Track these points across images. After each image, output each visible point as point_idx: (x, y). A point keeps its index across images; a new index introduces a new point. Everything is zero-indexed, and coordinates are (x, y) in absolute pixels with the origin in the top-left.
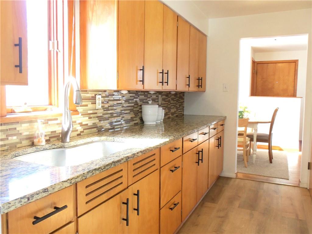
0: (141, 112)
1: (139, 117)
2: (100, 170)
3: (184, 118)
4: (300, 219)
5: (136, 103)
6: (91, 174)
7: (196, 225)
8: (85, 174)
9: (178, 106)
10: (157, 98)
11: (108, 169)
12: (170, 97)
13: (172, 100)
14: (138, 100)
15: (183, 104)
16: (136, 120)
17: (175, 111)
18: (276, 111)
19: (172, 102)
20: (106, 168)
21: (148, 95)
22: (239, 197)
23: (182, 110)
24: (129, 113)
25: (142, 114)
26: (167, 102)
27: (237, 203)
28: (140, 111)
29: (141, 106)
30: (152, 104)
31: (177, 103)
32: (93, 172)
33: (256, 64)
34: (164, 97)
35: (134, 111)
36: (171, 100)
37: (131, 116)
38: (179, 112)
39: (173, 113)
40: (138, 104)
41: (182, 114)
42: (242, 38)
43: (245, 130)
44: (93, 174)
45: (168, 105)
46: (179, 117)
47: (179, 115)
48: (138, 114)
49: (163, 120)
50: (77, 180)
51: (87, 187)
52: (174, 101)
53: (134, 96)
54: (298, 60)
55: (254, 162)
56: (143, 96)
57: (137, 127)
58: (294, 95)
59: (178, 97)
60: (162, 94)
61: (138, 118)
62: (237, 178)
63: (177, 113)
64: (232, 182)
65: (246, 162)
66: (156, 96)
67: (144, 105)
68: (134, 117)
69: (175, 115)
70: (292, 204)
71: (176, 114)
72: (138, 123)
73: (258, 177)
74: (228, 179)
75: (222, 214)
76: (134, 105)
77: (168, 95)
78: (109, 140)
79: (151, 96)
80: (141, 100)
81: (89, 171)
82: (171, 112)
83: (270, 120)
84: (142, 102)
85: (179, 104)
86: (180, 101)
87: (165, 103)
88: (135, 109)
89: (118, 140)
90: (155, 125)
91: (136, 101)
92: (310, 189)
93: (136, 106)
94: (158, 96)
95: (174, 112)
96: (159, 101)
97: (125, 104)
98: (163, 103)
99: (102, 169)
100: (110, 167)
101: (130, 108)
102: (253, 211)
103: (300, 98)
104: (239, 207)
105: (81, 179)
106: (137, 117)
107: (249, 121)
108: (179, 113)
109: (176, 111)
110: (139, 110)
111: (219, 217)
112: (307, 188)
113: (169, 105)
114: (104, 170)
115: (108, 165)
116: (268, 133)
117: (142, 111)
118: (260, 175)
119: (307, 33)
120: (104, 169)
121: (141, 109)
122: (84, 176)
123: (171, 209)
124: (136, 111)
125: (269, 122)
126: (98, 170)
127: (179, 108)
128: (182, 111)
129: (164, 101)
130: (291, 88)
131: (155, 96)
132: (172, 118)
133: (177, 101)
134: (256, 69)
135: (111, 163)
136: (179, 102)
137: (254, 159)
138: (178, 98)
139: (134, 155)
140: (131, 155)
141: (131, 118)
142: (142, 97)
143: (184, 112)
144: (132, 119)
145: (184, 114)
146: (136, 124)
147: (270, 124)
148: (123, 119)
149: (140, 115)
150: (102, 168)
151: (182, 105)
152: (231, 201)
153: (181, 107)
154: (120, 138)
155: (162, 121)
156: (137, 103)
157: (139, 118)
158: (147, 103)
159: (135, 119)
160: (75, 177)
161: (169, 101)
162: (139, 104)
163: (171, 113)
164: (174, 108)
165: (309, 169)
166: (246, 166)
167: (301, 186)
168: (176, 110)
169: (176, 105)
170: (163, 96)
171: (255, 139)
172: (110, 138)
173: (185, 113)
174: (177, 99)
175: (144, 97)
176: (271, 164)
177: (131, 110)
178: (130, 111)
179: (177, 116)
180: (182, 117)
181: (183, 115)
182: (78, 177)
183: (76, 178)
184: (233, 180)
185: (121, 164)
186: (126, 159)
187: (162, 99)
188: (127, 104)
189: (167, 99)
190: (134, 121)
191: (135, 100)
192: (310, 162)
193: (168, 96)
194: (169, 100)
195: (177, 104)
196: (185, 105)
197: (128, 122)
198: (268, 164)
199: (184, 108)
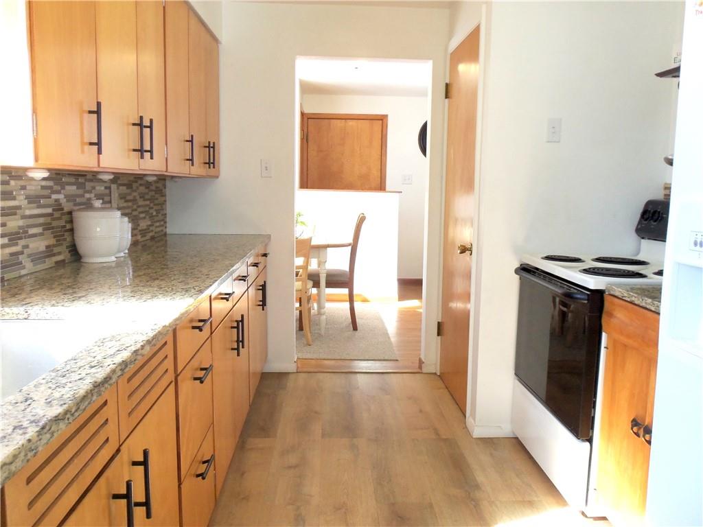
0: (72, 230)
1: (66, 244)
2: (68, 419)
3: (166, 241)
4: (444, 437)
5: (58, 207)
6: (48, 436)
7: (243, 499)
8: (34, 441)
9: (154, 214)
10: (107, 191)
11: (85, 409)
12: (135, 191)
13: (140, 197)
14: (61, 197)
15: (164, 206)
16: (59, 253)
17: (147, 226)
18: (362, 220)
19: (141, 203)
20: (81, 408)
21: (87, 183)
22: (316, 412)
23: (162, 223)
24: (41, 234)
25: (75, 235)
26: (130, 204)
27: (317, 428)
28: (68, 226)
29: (70, 213)
30: (102, 209)
31: (152, 205)
32: (53, 429)
33: (306, 119)
34: (123, 189)
35: (53, 228)
36: (138, 197)
37: (46, 243)
38: (157, 227)
39: (145, 230)
40: (62, 209)
41: (163, 233)
42: (298, 56)
43: (304, 262)
44: (52, 434)
45: (133, 211)
46: (156, 240)
47: (156, 235)
48: (63, 235)
49: (129, 250)
50: (13, 468)
51: (29, 480)
52: (144, 200)
53: (50, 188)
54: (387, 116)
55: (323, 332)
56: (74, 187)
57: (61, 271)
58: (381, 187)
59: (152, 190)
60: (119, 182)
61: (64, 247)
62: (300, 372)
63: (152, 231)
64: (291, 383)
65: (309, 334)
66: (106, 188)
67: (79, 210)
68: (54, 246)
69: (149, 236)
70: (421, 411)
71: (151, 234)
72: (63, 261)
73: (340, 363)
74: (282, 376)
75: (292, 459)
76: (54, 210)
77: (131, 185)
78: (11, 315)
79: (94, 188)
80: (69, 198)
81: (43, 428)
82: (139, 228)
83: (350, 240)
84: (72, 204)
85: (156, 207)
86: (157, 199)
87: (125, 205)
88: (55, 224)
89: (42, 314)
90: (113, 265)
91: (57, 200)
92: (441, 373)
93: (57, 215)
94: (110, 188)
95: (145, 227)
96: (113, 201)
97: (30, 209)
98: (122, 205)
99: (72, 415)
100: (89, 404)
101: (41, 220)
102: (355, 440)
103: (398, 194)
104: (323, 436)
105: (22, 461)
106: (62, 244)
107: (314, 243)
108: (158, 229)
109: (150, 225)
110: (65, 226)
111: (290, 467)
112: (435, 374)
113: (136, 210)
114: (77, 414)
115: (85, 396)
116: (346, 268)
117: (75, 226)
118: (343, 358)
119: (430, 59)
120: (76, 411)
121: (71, 221)
122: (31, 450)
123: (202, 476)
124: (57, 227)
125: (350, 245)
126: (63, 419)
127: (156, 219)
128: (162, 226)
129: (123, 201)
130: (375, 173)
131: (103, 188)
132: (142, 243)
133: (151, 200)
134: (306, 130)
135: (91, 391)
136: (156, 202)
137: (323, 325)
138: (153, 193)
139: (137, 355)
140: (130, 354)
141: (47, 247)
142: (72, 189)
143: (166, 227)
144: (49, 252)
145: (168, 233)
146: (60, 264)
147: (350, 248)
148: (25, 251)
149: (68, 240)
150: (73, 411)
151: (163, 210)
152: (303, 425)
153: (160, 215)
154: (50, 309)
155: (127, 251)
156: (60, 205)
157: (67, 247)
158: (88, 206)
159: (56, 250)
160: (8, 461)
161: (134, 200)
162: (66, 210)
163: (140, 231)
164: (145, 218)
165: (439, 334)
166: (311, 343)
167: (425, 370)
168: (149, 223)
169: (151, 211)
170: (121, 188)
171: (323, 282)
172: (15, 310)
173: (169, 231)
174: (152, 196)
175: (77, 188)
176: (357, 333)
177: (47, 227)
178: (44, 230)
179: (152, 238)
180: (162, 240)
181: (165, 234)
182: (15, 457)
183: (11, 463)
184: (291, 377)
185: (111, 385)
186: (121, 370)
187: (119, 195)
188: (33, 208)
189: (130, 194)
190: (54, 255)
191: (54, 196)
192: (440, 321)
193: (132, 188)
194: (135, 197)
195: (152, 208)
196: (169, 209)
197: (40, 258)
198: (349, 333)
199: (166, 217)
